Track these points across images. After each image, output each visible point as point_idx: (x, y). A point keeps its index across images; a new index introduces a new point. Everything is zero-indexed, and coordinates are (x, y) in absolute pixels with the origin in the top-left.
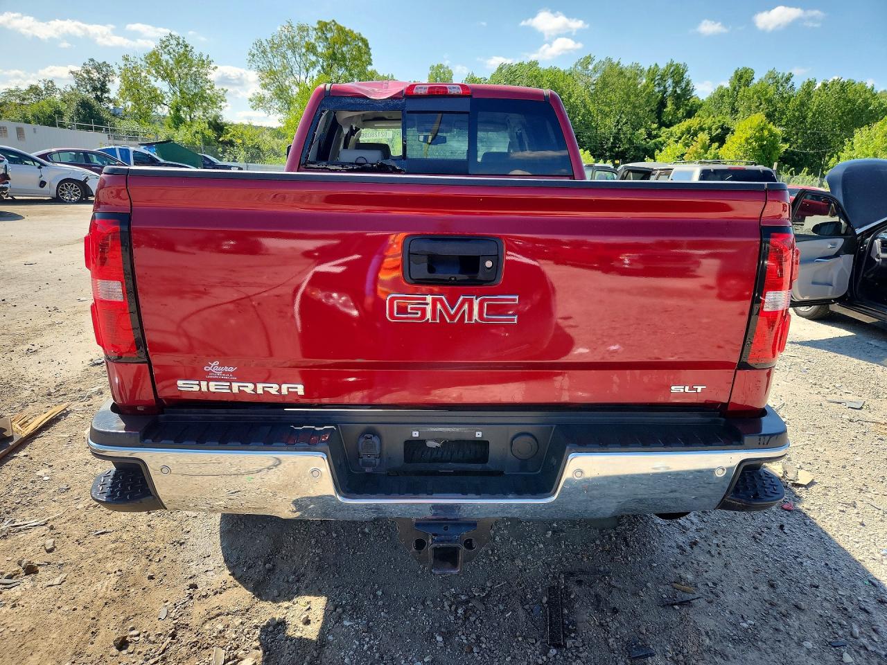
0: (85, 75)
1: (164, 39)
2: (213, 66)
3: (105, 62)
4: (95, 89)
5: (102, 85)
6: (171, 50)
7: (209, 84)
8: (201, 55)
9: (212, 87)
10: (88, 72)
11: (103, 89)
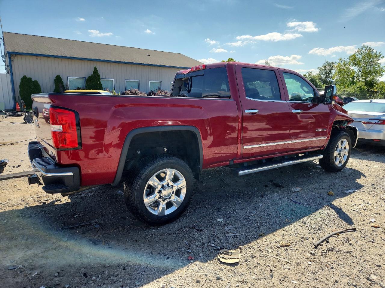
0: (323, 68)
1: (360, 48)
2: (382, 56)
3: (333, 62)
4: (326, 73)
5: (329, 72)
6: (362, 53)
7: (378, 65)
8: (376, 52)
9: (379, 66)
10: (325, 67)
11: (329, 73)
